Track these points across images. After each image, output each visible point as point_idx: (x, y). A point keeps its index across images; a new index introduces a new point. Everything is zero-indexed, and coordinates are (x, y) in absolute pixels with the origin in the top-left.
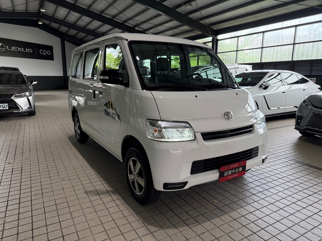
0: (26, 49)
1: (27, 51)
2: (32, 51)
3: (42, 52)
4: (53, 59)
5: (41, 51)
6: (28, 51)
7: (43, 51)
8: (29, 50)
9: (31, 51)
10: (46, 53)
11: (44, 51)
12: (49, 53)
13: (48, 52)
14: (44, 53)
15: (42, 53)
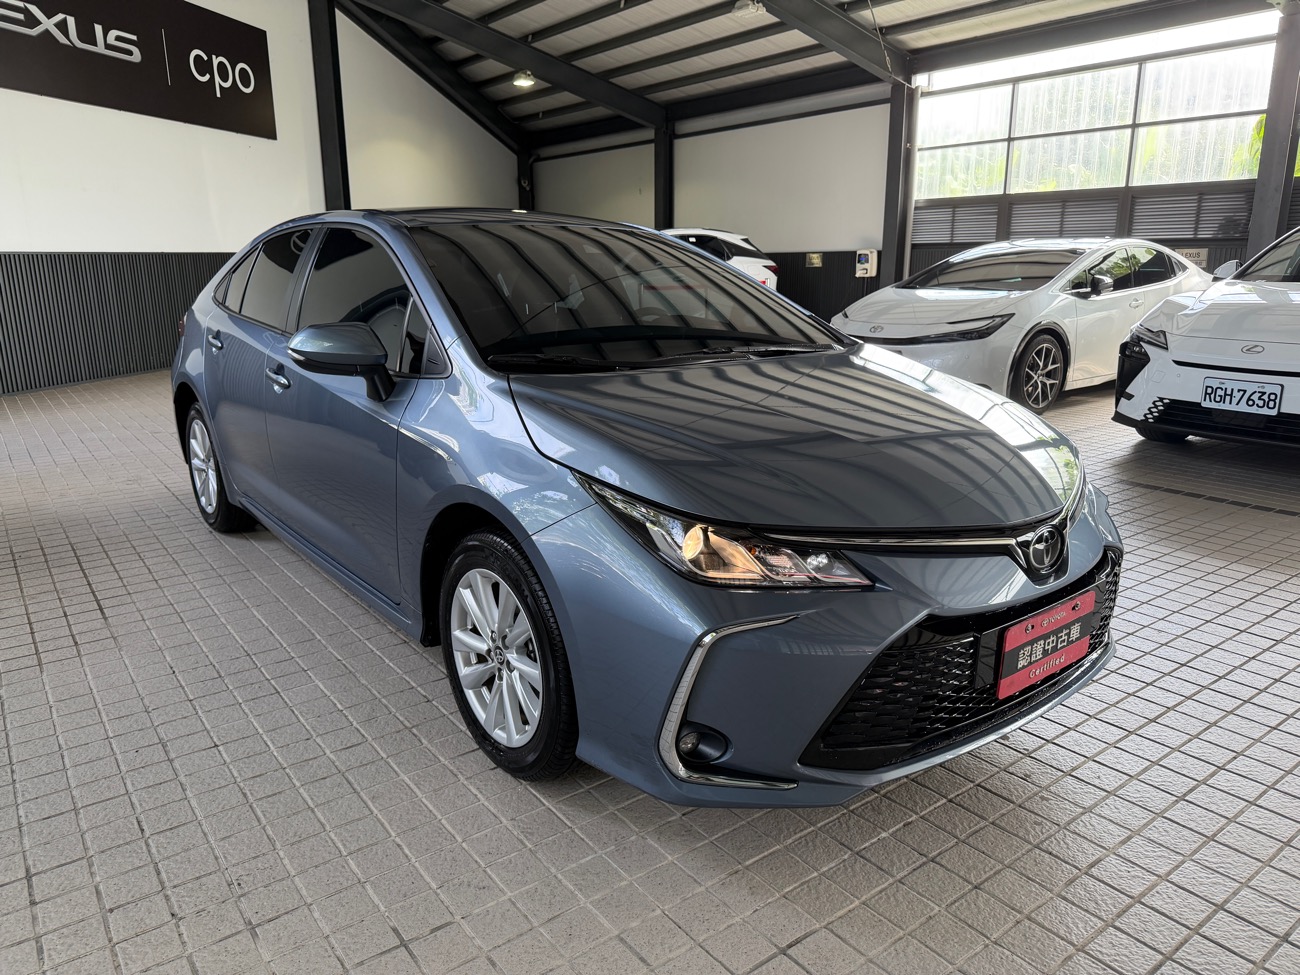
0: (98, 29)
1: (100, 49)
2: (136, 56)
3: (204, 66)
4: (270, 133)
5: (197, 57)
6: (108, 46)
7: (210, 59)
8: (118, 38)
9: (130, 53)
10: (225, 76)
11: (216, 61)
12: (246, 83)
13: (242, 70)
14: (217, 79)
15: (203, 75)
